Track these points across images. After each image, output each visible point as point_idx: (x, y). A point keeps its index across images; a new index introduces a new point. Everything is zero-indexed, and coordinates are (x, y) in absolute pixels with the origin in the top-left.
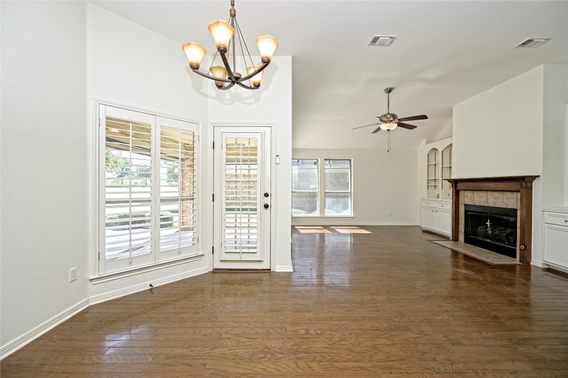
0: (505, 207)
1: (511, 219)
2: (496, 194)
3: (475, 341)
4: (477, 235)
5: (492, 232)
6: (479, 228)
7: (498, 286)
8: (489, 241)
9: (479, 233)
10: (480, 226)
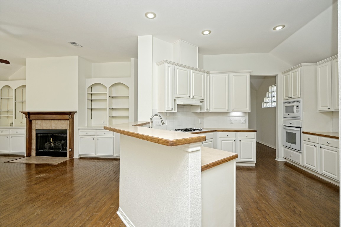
0: (61, 129)
1: (64, 136)
2: (56, 122)
3: (60, 213)
4: (44, 148)
5: (54, 145)
6: (46, 144)
7: (63, 176)
8: (52, 151)
9: (46, 147)
10: (47, 142)
